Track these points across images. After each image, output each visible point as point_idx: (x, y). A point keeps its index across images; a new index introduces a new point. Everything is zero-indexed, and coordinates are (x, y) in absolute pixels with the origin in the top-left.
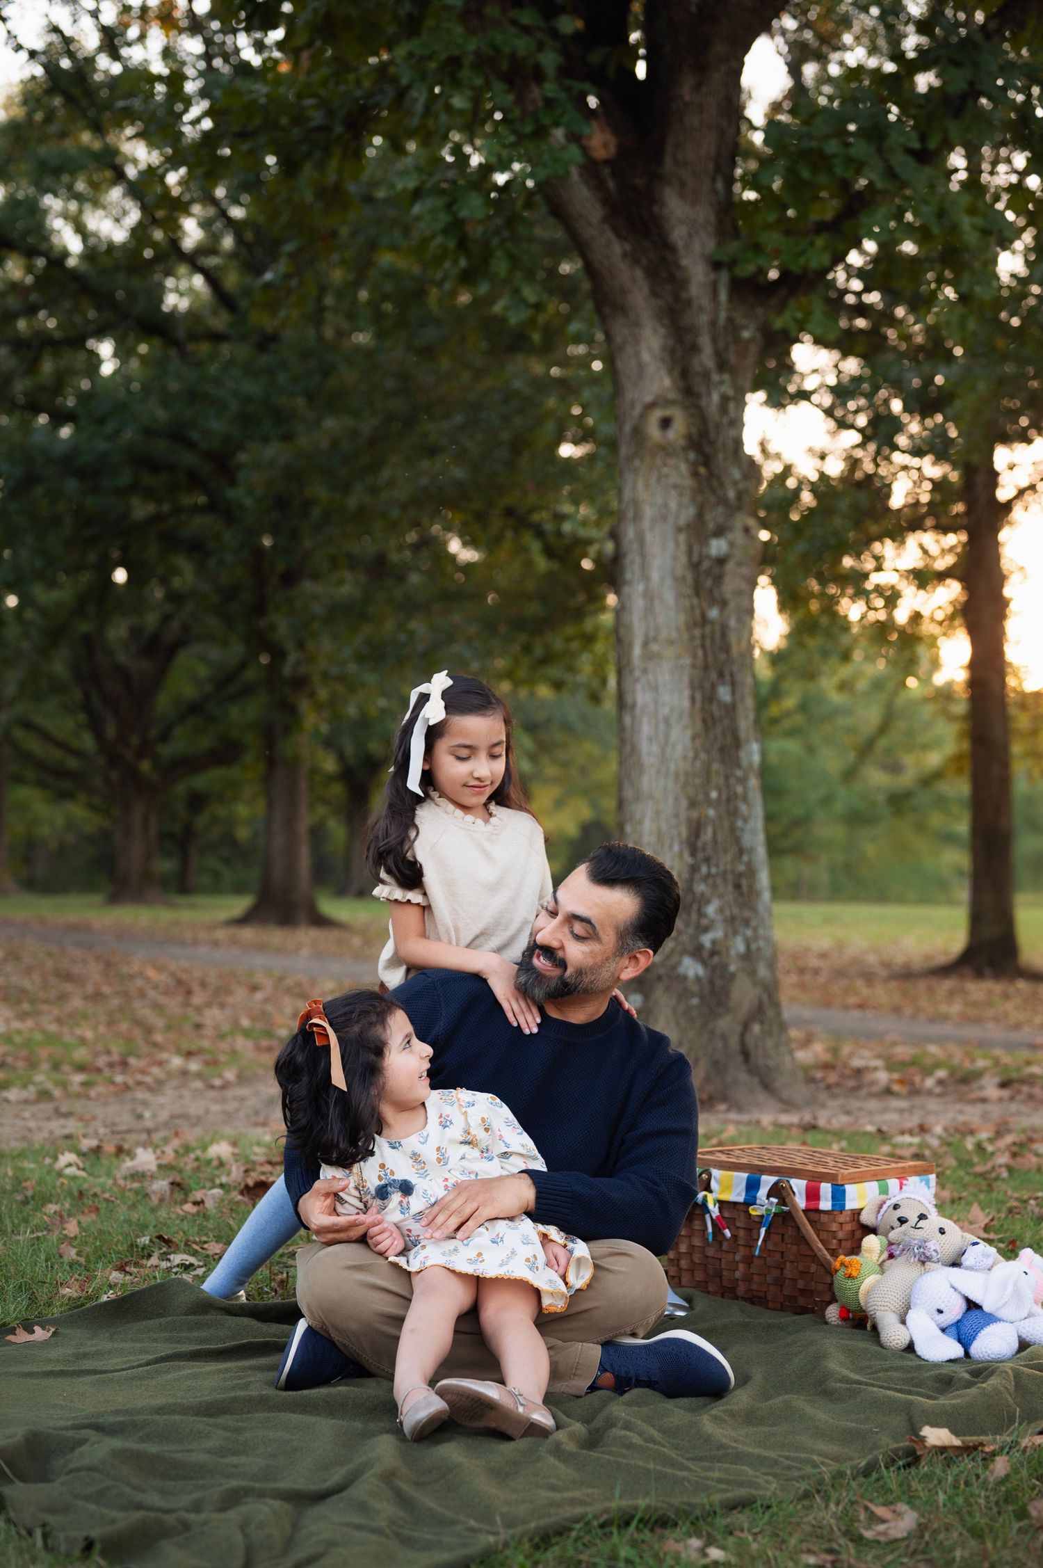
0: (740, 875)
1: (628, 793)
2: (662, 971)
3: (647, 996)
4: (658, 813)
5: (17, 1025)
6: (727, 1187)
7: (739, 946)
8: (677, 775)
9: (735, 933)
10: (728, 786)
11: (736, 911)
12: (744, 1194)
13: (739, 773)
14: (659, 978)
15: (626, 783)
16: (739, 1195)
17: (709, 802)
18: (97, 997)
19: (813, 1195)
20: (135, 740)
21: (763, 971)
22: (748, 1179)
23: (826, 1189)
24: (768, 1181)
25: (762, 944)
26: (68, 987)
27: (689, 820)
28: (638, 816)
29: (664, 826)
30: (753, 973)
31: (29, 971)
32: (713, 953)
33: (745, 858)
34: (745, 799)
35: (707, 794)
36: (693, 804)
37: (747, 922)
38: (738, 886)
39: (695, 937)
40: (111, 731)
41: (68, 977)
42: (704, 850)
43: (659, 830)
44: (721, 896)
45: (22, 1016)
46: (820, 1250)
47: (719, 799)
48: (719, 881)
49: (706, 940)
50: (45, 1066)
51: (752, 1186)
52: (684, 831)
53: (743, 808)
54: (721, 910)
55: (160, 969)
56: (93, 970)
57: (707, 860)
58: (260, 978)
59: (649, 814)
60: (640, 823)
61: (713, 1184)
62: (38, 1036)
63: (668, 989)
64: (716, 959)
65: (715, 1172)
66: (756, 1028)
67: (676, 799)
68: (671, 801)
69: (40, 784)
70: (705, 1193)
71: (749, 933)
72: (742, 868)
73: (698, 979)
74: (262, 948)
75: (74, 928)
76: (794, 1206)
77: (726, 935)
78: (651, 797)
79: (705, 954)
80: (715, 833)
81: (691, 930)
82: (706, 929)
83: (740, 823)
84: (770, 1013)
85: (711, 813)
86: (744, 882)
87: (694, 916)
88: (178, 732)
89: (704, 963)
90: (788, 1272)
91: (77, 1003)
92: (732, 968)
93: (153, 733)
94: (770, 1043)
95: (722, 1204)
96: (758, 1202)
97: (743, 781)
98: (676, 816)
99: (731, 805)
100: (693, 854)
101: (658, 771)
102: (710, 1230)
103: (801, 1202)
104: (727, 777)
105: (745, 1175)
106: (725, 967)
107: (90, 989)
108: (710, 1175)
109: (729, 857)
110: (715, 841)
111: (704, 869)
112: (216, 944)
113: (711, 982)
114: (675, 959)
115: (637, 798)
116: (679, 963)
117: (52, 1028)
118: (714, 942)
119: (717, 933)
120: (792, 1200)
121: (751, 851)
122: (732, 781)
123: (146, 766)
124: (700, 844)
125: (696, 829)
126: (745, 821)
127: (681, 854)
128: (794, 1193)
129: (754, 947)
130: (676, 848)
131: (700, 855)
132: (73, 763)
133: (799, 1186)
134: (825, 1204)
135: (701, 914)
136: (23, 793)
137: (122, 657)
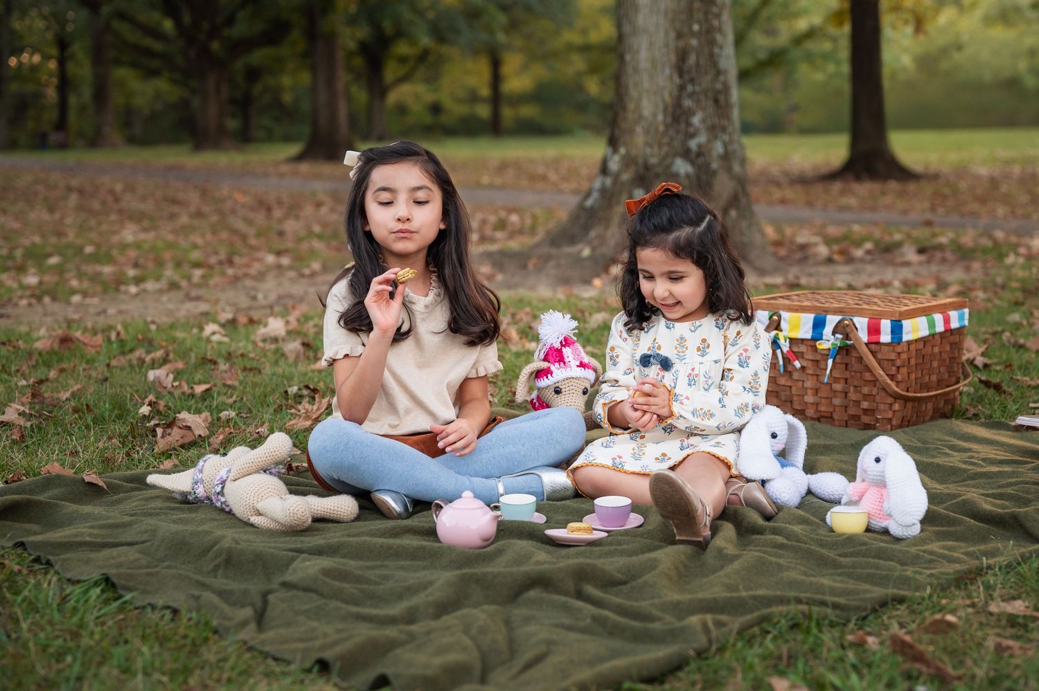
0: (718, 92)
1: (627, 29)
2: (660, 169)
4: (651, 44)
5: (142, 236)
6: (795, 327)
7: (719, 148)
8: (666, 13)
9: (716, 137)
10: (707, 20)
11: (716, 121)
12: (811, 331)
13: (715, 10)
14: (657, 176)
15: (624, 20)
16: (806, 332)
17: (693, 34)
18: (199, 214)
19: (874, 330)
21: (737, 168)
22: (815, 319)
23: (886, 325)
24: (832, 320)
25: (736, 146)
26: (176, 209)
27: (677, 49)
28: (635, 47)
29: (658, 55)
30: (729, 170)
31: (144, 199)
32: (699, 154)
33: (722, 78)
34: (720, 30)
35: (690, 27)
36: (680, 36)
37: (724, 129)
38: (716, 101)
39: (684, 143)
40: (187, 19)
41: (175, 202)
42: (689, 72)
43: (654, 58)
44: (703, 109)
45: (145, 230)
46: (881, 376)
47: (700, 32)
48: (702, 97)
49: (693, 144)
50: (170, 265)
51: (819, 324)
52: (673, 58)
53: (719, 38)
54: (703, 121)
55: (245, 193)
56: (194, 198)
57: (692, 81)
58: (322, 197)
59: (645, 45)
60: (638, 52)
61: (783, 325)
64: (701, 160)
65: (784, 314)
66: (733, 213)
67: (666, 32)
68: (662, 34)
69: (134, 65)
70: (775, 332)
71: (726, 138)
72: (719, 86)
73: (688, 176)
74: (317, 177)
75: (171, 168)
76: (858, 339)
77: (709, 141)
78: (646, 31)
79: (693, 156)
80: (698, 58)
81: (681, 136)
82: (692, 136)
83: (716, 50)
84: (743, 201)
85: (694, 42)
86: (722, 98)
87: (683, 126)
89: (692, 163)
90: (853, 396)
91: (184, 219)
92: (714, 166)
93: (219, 20)
94: (744, 224)
95: (793, 341)
96: (824, 338)
97: (718, 16)
98: (667, 45)
99: (709, 36)
100: (681, 76)
101: (651, 10)
102: (781, 362)
103: (863, 336)
104: (706, 13)
105: (812, 316)
106: (708, 165)
107: (193, 209)
108: (780, 317)
109: (709, 78)
110: (698, 65)
111: (690, 88)
112: (282, 175)
113: (698, 178)
114: (669, 160)
115: (635, 33)
116: (672, 163)
117: (170, 237)
118: (699, 146)
119: (702, 139)
120: (856, 335)
121: (725, 72)
122: (710, 17)
123: (215, 45)
124: (685, 68)
125: (682, 55)
126: (721, 48)
127: (671, 77)
128: (857, 329)
129: (730, 148)
130: (667, 71)
131: (686, 77)
132: (160, 46)
133: (861, 323)
134: (885, 338)
135: (689, 124)
136: (121, 73)
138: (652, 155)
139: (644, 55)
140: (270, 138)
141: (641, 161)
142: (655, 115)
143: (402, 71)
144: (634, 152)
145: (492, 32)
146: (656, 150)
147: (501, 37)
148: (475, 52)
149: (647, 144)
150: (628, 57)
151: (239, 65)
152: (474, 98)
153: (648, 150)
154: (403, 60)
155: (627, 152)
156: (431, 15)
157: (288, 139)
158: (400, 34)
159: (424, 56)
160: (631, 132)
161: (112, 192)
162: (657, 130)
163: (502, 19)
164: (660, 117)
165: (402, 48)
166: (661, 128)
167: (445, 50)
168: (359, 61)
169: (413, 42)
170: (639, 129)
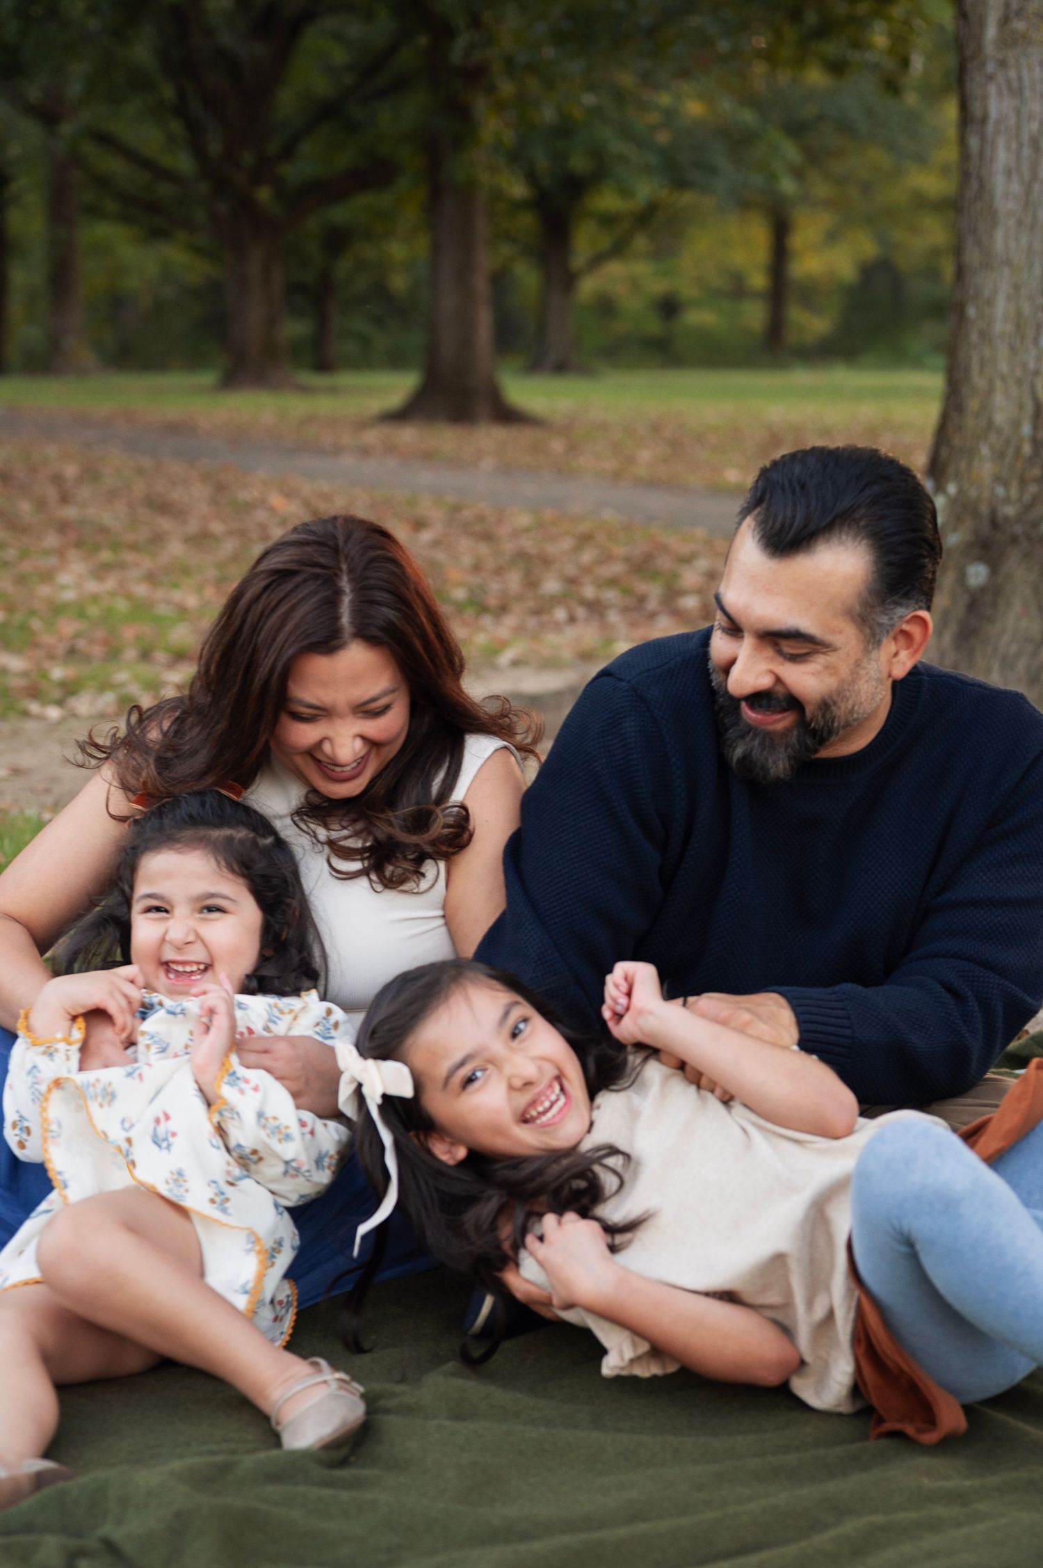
1: (972, 256)
2: (1018, 529)
3: (994, 568)
4: (1017, 288)
5: (92, 586)
14: (1014, 540)
15: (969, 242)
18: (202, 539)
20: (248, 158)
26: (165, 523)
28: (987, 293)
29: (1026, 308)
31: (112, 495)
40: (215, 147)
41: (164, 507)
43: (1019, 314)
45: (101, 572)
50: (131, 654)
55: (289, 494)
56: (197, 495)
58: (426, 508)
59: (1004, 288)
60: (990, 302)
62: (122, 605)
63: (1027, 556)
69: (124, 218)
74: (428, 456)
75: (174, 428)
78: (1008, 262)
88: (307, 148)
91: (176, 549)
93: (273, 147)
101: (1020, 223)
107: (193, 526)
112: (365, 452)
115: (987, 265)
117: (141, 590)
123: (264, 194)
132: (165, 190)
136: (103, 231)
137: (226, 38)
138: (1007, 501)
139: (1001, 306)
140: (364, 360)
141: (984, 509)
142: (1016, 424)
143: (605, 242)
144: (973, 493)
145: (773, 177)
146: (1014, 492)
147: (788, 186)
148: (745, 205)
149: (998, 479)
150: (971, 311)
151: (313, 224)
152: (738, 290)
153: (1000, 491)
154: (608, 220)
155: (961, 491)
156: (663, 138)
157: (395, 361)
158: (601, 172)
159: (645, 217)
160: (972, 453)
161: (58, 479)
162: (1018, 450)
163: (791, 151)
164: (1026, 429)
165: (607, 200)
166: (1027, 449)
167: (686, 199)
168: (527, 222)
169: (626, 192)
170: (985, 450)
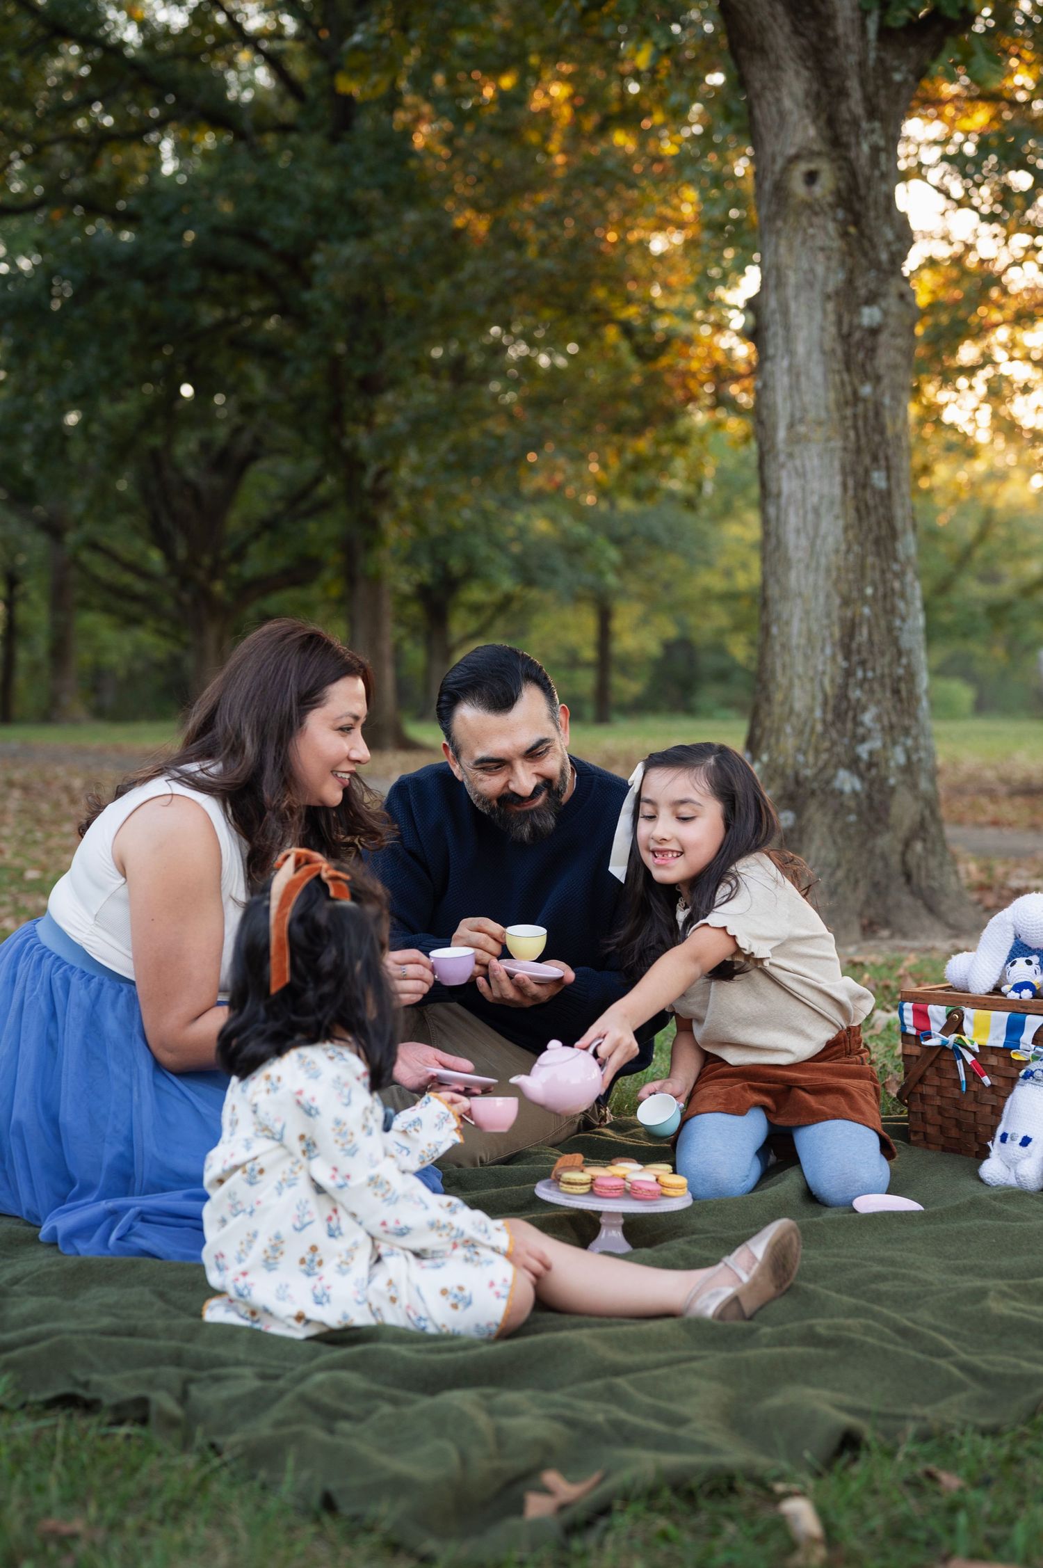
0: (900, 679)
1: (775, 591)
2: (815, 785)
3: (799, 814)
4: (807, 612)
6: (983, 1029)
7: (899, 757)
8: (828, 571)
9: (894, 743)
10: (884, 582)
11: (894, 719)
12: (1004, 1037)
13: (896, 567)
14: (813, 793)
15: (771, 581)
16: (998, 1038)
17: (864, 599)
20: (206, 560)
21: (924, 784)
22: (1009, 1020)
24: (1032, 1022)
25: (923, 754)
27: (842, 620)
28: (785, 616)
29: (815, 628)
30: (914, 786)
32: (871, 765)
33: (904, 661)
34: (903, 596)
35: (861, 591)
36: (846, 602)
37: (906, 731)
38: (896, 692)
39: (851, 748)
40: (181, 552)
42: (859, 652)
43: (809, 631)
44: (878, 703)
47: (874, 596)
48: (876, 686)
49: (863, 751)
51: (1014, 1028)
52: (837, 633)
53: (901, 605)
54: (878, 718)
57: (863, 663)
59: (798, 613)
60: (788, 623)
61: (967, 1026)
63: (822, 805)
64: (874, 772)
65: (968, 1012)
66: (918, 847)
67: (828, 596)
68: (822, 599)
69: (107, 609)
70: (957, 1035)
71: (910, 742)
72: (901, 671)
73: (855, 793)
77: (884, 746)
78: (800, 595)
79: (862, 766)
80: (870, 634)
81: (846, 741)
82: (863, 740)
83: (898, 623)
84: (933, 829)
85: (866, 611)
86: (903, 687)
87: (849, 725)
88: (255, 549)
89: (862, 777)
92: (892, 781)
93: (225, 553)
94: (933, 862)
96: (1021, 1046)
97: (900, 575)
98: (828, 615)
99: (887, 603)
100: (847, 657)
101: (807, 567)
102: (963, 1078)
104: (883, 572)
105: (1006, 1015)
106: (885, 779)
108: (962, 1015)
109: (887, 659)
110: (871, 641)
111: (860, 674)
113: (869, 797)
114: (830, 771)
115: (785, 596)
116: (834, 776)
118: (871, 753)
119: (876, 743)
121: (910, 652)
122: (889, 576)
123: (218, 587)
124: (854, 646)
125: (850, 629)
126: (903, 619)
127: (834, 658)
129: (915, 757)
130: (828, 651)
131: (855, 658)
132: (140, 586)
135: (857, 723)
136: (89, 620)
137: (191, 472)
138: (806, 765)
139: (796, 626)
141: (789, 772)
142: (811, 710)
143: (473, 624)
144: (781, 760)
145: (600, 574)
146: (811, 759)
147: (611, 580)
148: (577, 599)
149: (799, 750)
150: (774, 630)
151: (251, 611)
152: (574, 662)
153: (801, 758)
154: (476, 609)
155: (771, 759)
156: (516, 548)
158: (471, 574)
159: (504, 604)
160: (778, 732)
162: (813, 729)
163: (613, 554)
164: (818, 713)
165: (475, 593)
166: (819, 728)
167: (534, 594)
168: (415, 610)
169: (490, 588)
170: (788, 730)
